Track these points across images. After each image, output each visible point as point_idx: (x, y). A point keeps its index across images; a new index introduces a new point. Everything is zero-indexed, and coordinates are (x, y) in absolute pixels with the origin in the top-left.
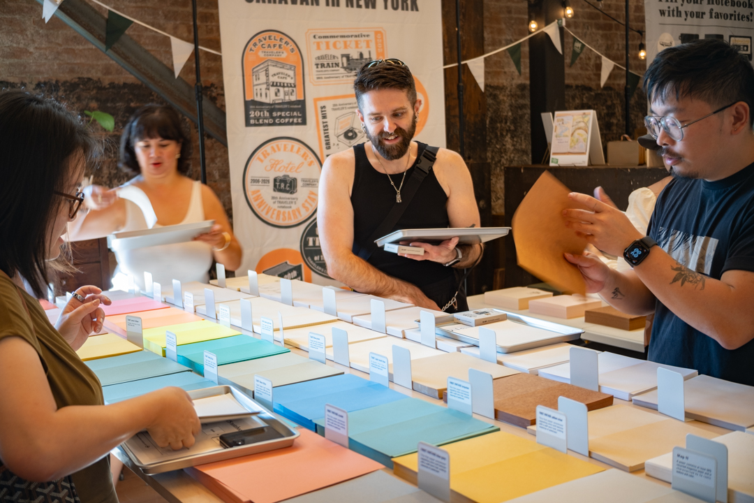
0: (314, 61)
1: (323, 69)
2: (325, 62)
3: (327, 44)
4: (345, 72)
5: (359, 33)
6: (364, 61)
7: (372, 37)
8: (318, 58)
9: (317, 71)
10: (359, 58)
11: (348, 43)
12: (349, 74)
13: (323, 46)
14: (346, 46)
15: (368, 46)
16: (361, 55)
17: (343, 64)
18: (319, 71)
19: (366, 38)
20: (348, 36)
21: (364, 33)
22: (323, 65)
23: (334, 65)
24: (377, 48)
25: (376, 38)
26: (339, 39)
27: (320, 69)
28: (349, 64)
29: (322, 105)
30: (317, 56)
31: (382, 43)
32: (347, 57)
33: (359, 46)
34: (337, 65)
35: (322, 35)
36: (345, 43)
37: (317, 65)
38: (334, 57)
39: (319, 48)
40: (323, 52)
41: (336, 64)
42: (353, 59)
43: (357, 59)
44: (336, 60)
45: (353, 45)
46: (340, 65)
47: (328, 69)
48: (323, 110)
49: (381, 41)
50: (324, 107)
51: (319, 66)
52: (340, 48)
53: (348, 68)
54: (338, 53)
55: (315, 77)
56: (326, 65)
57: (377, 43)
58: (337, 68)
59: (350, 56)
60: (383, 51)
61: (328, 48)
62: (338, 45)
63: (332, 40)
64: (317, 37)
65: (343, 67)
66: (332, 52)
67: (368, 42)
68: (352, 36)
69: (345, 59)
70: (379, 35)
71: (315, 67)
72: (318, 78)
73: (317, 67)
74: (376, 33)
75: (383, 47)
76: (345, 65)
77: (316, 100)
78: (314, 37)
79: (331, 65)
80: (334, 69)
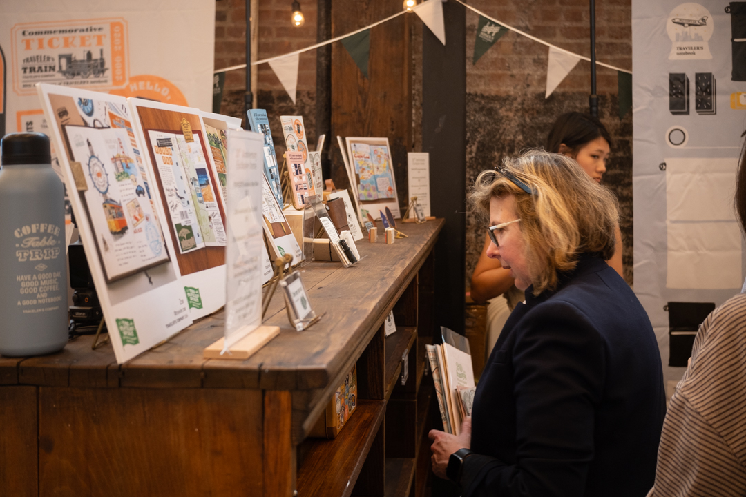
0: (21, 64)
1: (33, 74)
2: (36, 65)
3: (41, 42)
4: (64, 77)
5: (89, 26)
6: (92, 62)
7: (107, 30)
8: (27, 60)
9: (25, 77)
10: (86, 58)
11: (70, 40)
12: (70, 81)
13: (34, 45)
14: (67, 44)
15: (100, 42)
16: (89, 55)
17: (60, 67)
18: (27, 77)
19: (97, 33)
20: (71, 31)
21: (94, 26)
22: (32, 70)
23: (48, 69)
24: (113, 45)
25: (112, 33)
26: (57, 35)
27: (28, 73)
28: (70, 67)
29: (29, 121)
30: (25, 58)
31: (122, 38)
32: (69, 58)
33: (87, 43)
34: (52, 68)
35: (34, 30)
36: (66, 40)
37: (25, 69)
38: (49, 58)
39: (28, 47)
40: (34, 52)
41: (50, 67)
42: (75, 61)
43: (82, 61)
44: (51, 61)
45: (78, 41)
46: (57, 68)
47: (40, 74)
48: (30, 126)
49: (119, 35)
50: (31, 123)
51: (28, 71)
52: (58, 46)
53: (68, 72)
54: (54, 54)
55: (21, 84)
56: (36, 69)
57: (113, 39)
58: (52, 73)
59: (73, 56)
60: (123, 49)
61: (41, 46)
62: (55, 43)
63: (47, 37)
64: (26, 33)
65: (61, 71)
66: (47, 51)
67: (99, 39)
68: (76, 31)
69: (64, 62)
70: (117, 27)
71: (23, 71)
72: (24, 86)
73: (25, 72)
74: (113, 25)
75: (122, 44)
76: (64, 68)
77: (19, 114)
78: (24, 33)
79: (43, 69)
80: (48, 73)
